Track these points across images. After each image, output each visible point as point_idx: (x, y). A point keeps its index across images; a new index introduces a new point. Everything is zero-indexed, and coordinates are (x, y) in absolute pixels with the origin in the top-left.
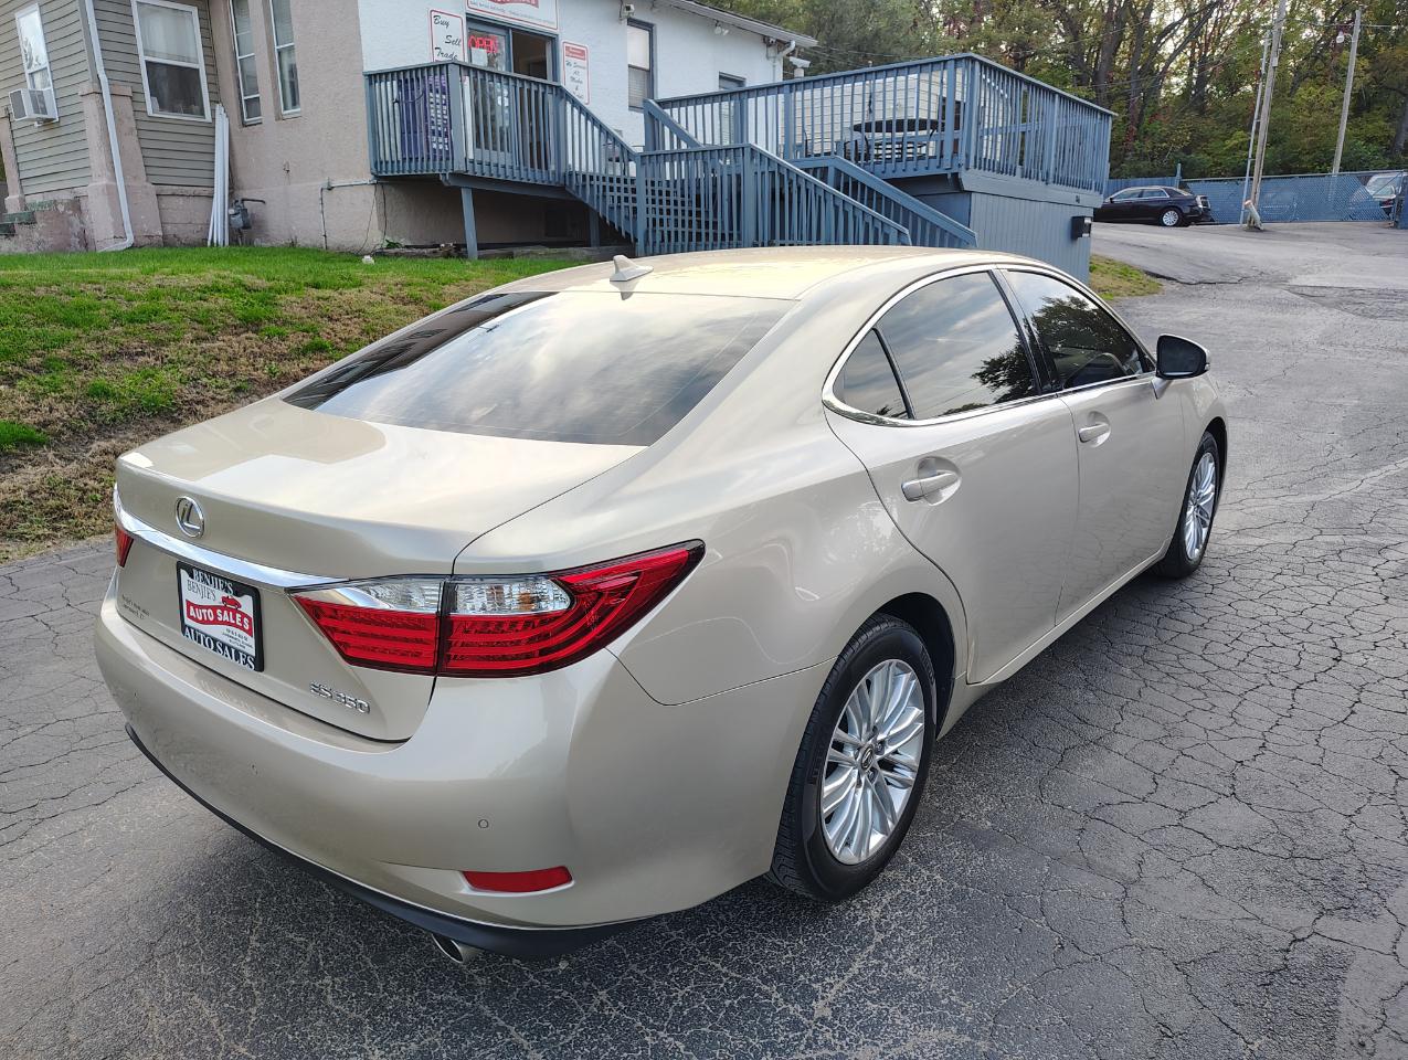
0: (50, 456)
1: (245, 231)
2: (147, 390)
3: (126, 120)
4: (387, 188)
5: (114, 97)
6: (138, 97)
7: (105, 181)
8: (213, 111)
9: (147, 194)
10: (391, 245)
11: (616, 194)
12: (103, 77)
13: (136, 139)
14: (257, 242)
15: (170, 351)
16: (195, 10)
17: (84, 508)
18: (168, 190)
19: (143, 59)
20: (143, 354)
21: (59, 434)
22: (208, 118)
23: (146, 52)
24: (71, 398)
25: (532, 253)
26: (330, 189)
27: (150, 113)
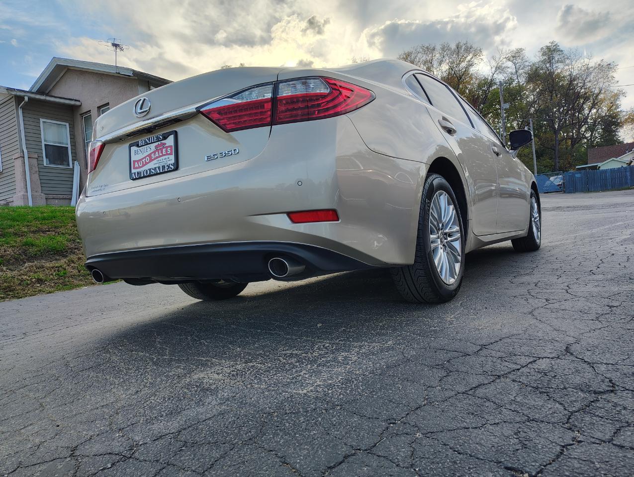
0: (5, 268)
2: (52, 244)
3: (34, 168)
5: (30, 159)
6: (40, 159)
7: (22, 193)
8: (73, 164)
9: (42, 198)
12: (25, 151)
13: (38, 175)
15: (62, 230)
16: (67, 124)
17: (21, 287)
18: (51, 196)
19: (43, 143)
20: (49, 231)
21: (8, 261)
22: (71, 167)
23: (45, 141)
24: (15, 246)
27: (45, 165)
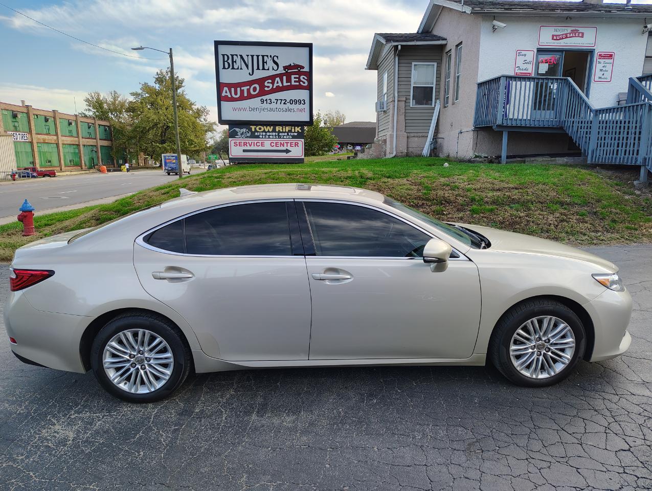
1: (435, 150)
3: (402, 110)
4: (480, 132)
5: (399, 102)
6: (407, 101)
8: (435, 102)
9: (404, 137)
10: (476, 157)
11: (582, 130)
12: (396, 95)
13: (404, 116)
14: (441, 155)
16: (435, 64)
18: (412, 135)
19: (412, 86)
22: (433, 106)
23: (414, 83)
25: (535, 160)
26: (461, 133)
27: (411, 106)
